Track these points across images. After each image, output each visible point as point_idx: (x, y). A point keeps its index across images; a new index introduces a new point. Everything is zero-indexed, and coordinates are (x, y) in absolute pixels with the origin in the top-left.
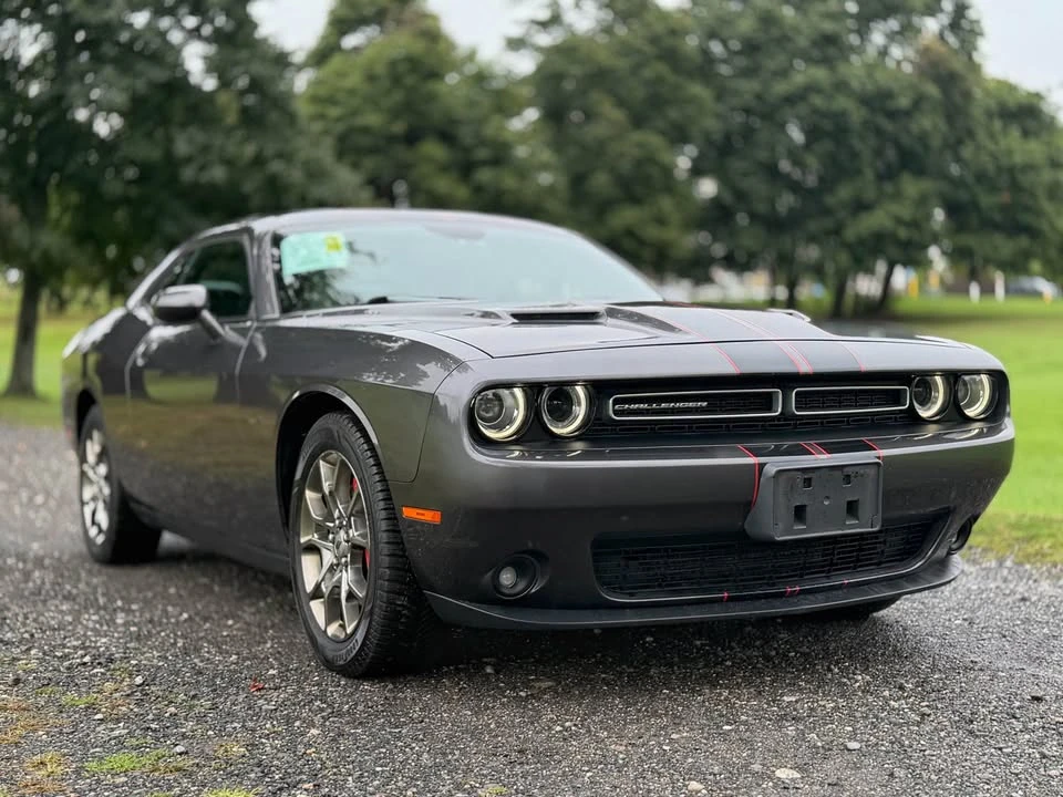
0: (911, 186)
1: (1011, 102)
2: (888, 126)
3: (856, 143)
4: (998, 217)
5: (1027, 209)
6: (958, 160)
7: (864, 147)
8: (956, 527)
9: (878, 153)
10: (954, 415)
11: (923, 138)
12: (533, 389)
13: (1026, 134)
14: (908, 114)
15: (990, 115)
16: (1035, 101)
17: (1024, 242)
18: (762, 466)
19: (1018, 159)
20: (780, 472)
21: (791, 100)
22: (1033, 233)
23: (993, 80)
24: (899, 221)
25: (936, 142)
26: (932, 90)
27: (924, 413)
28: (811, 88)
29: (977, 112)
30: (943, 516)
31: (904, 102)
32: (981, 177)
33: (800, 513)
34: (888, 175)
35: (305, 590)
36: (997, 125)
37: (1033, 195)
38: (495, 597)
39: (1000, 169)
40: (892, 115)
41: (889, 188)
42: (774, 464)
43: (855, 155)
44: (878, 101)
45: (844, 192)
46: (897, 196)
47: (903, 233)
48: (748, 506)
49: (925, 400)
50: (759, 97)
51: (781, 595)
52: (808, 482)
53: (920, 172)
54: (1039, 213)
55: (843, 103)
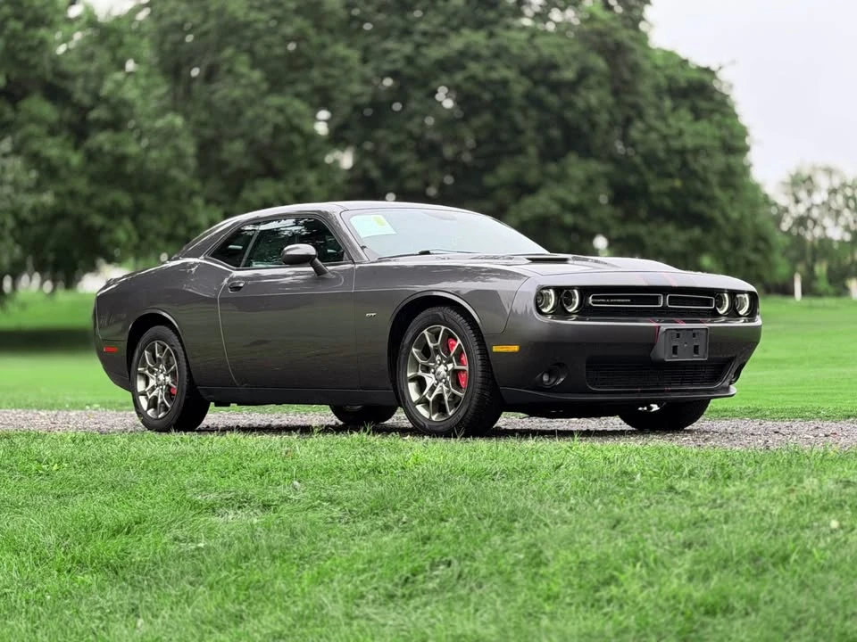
0: (577, 168)
1: (682, 78)
2: (553, 100)
3: (519, 118)
4: (667, 202)
5: (700, 197)
6: (625, 138)
7: (527, 122)
8: (734, 371)
9: (541, 128)
10: (733, 313)
11: (589, 112)
12: (558, 290)
13: (697, 115)
14: (573, 86)
15: (658, 91)
16: (706, 77)
17: (697, 232)
18: (659, 327)
19: (689, 142)
20: (667, 330)
21: (446, 66)
22: (706, 223)
23: (659, 49)
24: (564, 205)
25: (603, 118)
26: (600, 63)
27: (721, 312)
28: (466, 55)
29: (645, 87)
30: (730, 360)
31: (569, 74)
32: (650, 159)
33: (675, 349)
34: (551, 153)
35: (411, 401)
36: (668, 103)
37: (705, 182)
38: (540, 387)
39: (669, 151)
40: (556, 87)
41: (553, 168)
42: (664, 326)
43: (518, 132)
44: (540, 72)
45: (505, 172)
46: (561, 178)
47: (569, 219)
48: (652, 345)
49: (720, 305)
50: (410, 60)
51: (663, 391)
52: (678, 336)
53: (587, 153)
54: (710, 201)
55: (502, 72)
